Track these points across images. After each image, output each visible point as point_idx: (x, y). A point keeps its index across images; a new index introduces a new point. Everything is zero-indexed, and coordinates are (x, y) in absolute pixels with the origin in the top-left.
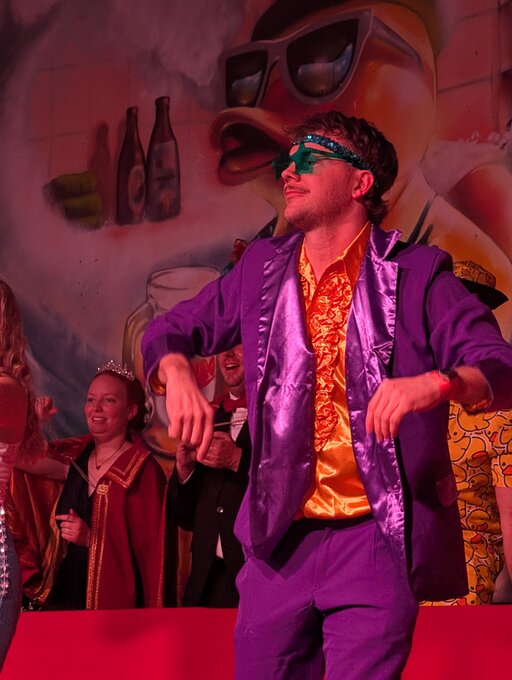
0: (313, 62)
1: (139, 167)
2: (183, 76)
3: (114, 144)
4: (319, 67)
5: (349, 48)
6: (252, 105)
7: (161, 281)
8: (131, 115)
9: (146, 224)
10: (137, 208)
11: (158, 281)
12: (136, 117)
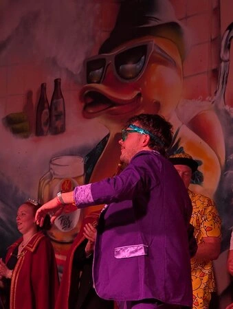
0: (126, 63)
1: (46, 110)
2: (67, 69)
4: (130, 66)
5: (143, 58)
6: (98, 82)
7: (56, 162)
8: (43, 87)
9: (49, 136)
10: (45, 129)
11: (54, 162)
12: (45, 88)
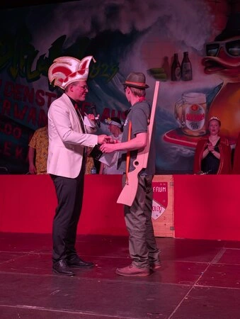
1: (179, 68)
2: (192, 48)
3: (170, 62)
7: (186, 95)
8: (176, 55)
9: (181, 81)
10: (178, 78)
